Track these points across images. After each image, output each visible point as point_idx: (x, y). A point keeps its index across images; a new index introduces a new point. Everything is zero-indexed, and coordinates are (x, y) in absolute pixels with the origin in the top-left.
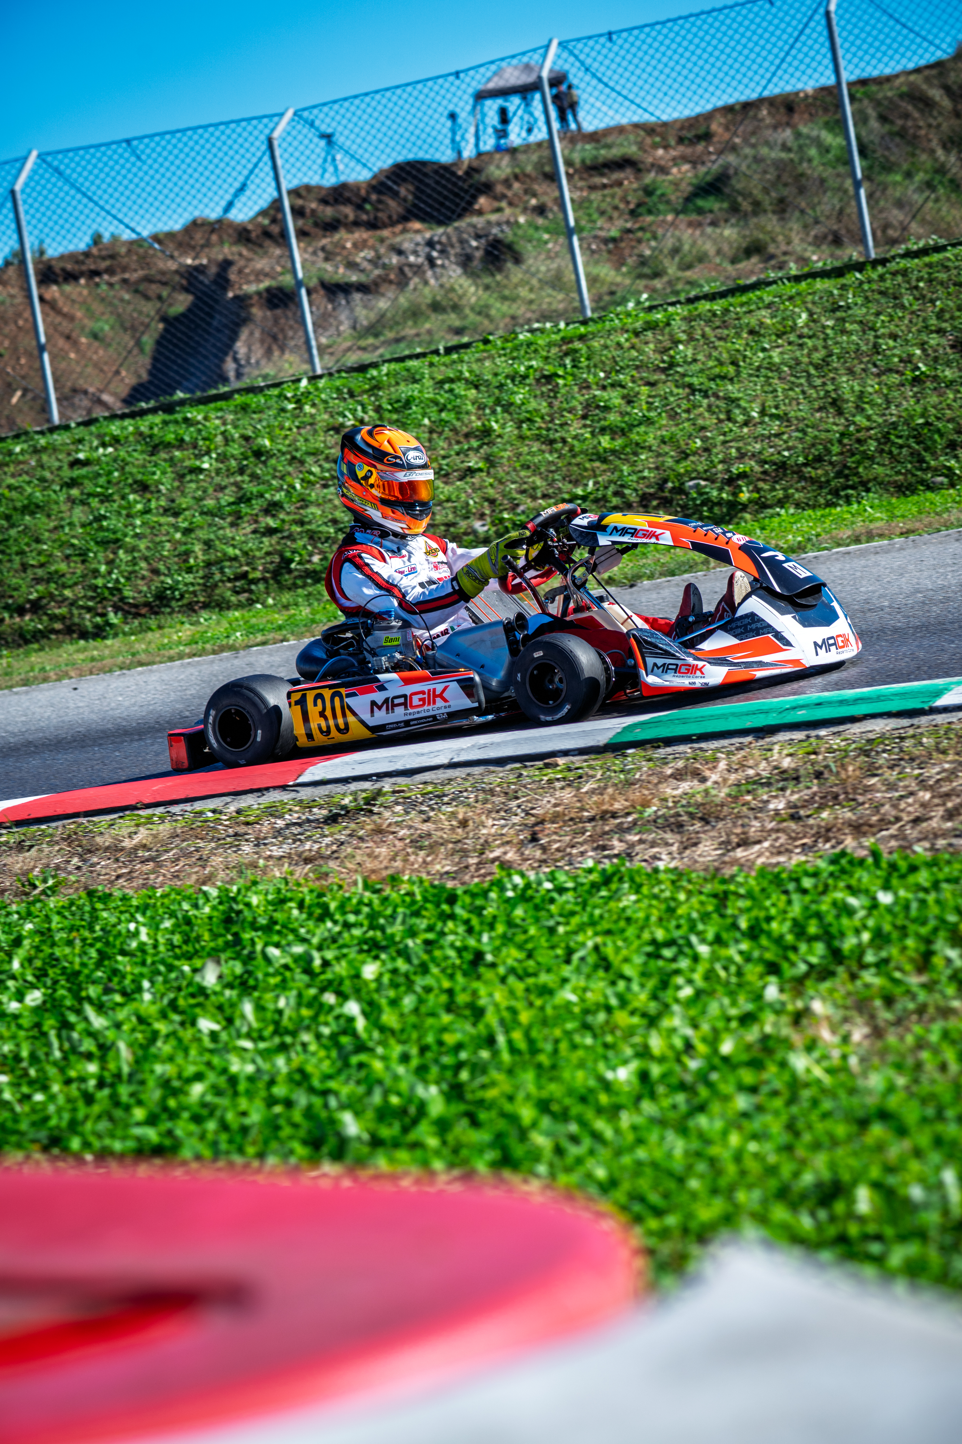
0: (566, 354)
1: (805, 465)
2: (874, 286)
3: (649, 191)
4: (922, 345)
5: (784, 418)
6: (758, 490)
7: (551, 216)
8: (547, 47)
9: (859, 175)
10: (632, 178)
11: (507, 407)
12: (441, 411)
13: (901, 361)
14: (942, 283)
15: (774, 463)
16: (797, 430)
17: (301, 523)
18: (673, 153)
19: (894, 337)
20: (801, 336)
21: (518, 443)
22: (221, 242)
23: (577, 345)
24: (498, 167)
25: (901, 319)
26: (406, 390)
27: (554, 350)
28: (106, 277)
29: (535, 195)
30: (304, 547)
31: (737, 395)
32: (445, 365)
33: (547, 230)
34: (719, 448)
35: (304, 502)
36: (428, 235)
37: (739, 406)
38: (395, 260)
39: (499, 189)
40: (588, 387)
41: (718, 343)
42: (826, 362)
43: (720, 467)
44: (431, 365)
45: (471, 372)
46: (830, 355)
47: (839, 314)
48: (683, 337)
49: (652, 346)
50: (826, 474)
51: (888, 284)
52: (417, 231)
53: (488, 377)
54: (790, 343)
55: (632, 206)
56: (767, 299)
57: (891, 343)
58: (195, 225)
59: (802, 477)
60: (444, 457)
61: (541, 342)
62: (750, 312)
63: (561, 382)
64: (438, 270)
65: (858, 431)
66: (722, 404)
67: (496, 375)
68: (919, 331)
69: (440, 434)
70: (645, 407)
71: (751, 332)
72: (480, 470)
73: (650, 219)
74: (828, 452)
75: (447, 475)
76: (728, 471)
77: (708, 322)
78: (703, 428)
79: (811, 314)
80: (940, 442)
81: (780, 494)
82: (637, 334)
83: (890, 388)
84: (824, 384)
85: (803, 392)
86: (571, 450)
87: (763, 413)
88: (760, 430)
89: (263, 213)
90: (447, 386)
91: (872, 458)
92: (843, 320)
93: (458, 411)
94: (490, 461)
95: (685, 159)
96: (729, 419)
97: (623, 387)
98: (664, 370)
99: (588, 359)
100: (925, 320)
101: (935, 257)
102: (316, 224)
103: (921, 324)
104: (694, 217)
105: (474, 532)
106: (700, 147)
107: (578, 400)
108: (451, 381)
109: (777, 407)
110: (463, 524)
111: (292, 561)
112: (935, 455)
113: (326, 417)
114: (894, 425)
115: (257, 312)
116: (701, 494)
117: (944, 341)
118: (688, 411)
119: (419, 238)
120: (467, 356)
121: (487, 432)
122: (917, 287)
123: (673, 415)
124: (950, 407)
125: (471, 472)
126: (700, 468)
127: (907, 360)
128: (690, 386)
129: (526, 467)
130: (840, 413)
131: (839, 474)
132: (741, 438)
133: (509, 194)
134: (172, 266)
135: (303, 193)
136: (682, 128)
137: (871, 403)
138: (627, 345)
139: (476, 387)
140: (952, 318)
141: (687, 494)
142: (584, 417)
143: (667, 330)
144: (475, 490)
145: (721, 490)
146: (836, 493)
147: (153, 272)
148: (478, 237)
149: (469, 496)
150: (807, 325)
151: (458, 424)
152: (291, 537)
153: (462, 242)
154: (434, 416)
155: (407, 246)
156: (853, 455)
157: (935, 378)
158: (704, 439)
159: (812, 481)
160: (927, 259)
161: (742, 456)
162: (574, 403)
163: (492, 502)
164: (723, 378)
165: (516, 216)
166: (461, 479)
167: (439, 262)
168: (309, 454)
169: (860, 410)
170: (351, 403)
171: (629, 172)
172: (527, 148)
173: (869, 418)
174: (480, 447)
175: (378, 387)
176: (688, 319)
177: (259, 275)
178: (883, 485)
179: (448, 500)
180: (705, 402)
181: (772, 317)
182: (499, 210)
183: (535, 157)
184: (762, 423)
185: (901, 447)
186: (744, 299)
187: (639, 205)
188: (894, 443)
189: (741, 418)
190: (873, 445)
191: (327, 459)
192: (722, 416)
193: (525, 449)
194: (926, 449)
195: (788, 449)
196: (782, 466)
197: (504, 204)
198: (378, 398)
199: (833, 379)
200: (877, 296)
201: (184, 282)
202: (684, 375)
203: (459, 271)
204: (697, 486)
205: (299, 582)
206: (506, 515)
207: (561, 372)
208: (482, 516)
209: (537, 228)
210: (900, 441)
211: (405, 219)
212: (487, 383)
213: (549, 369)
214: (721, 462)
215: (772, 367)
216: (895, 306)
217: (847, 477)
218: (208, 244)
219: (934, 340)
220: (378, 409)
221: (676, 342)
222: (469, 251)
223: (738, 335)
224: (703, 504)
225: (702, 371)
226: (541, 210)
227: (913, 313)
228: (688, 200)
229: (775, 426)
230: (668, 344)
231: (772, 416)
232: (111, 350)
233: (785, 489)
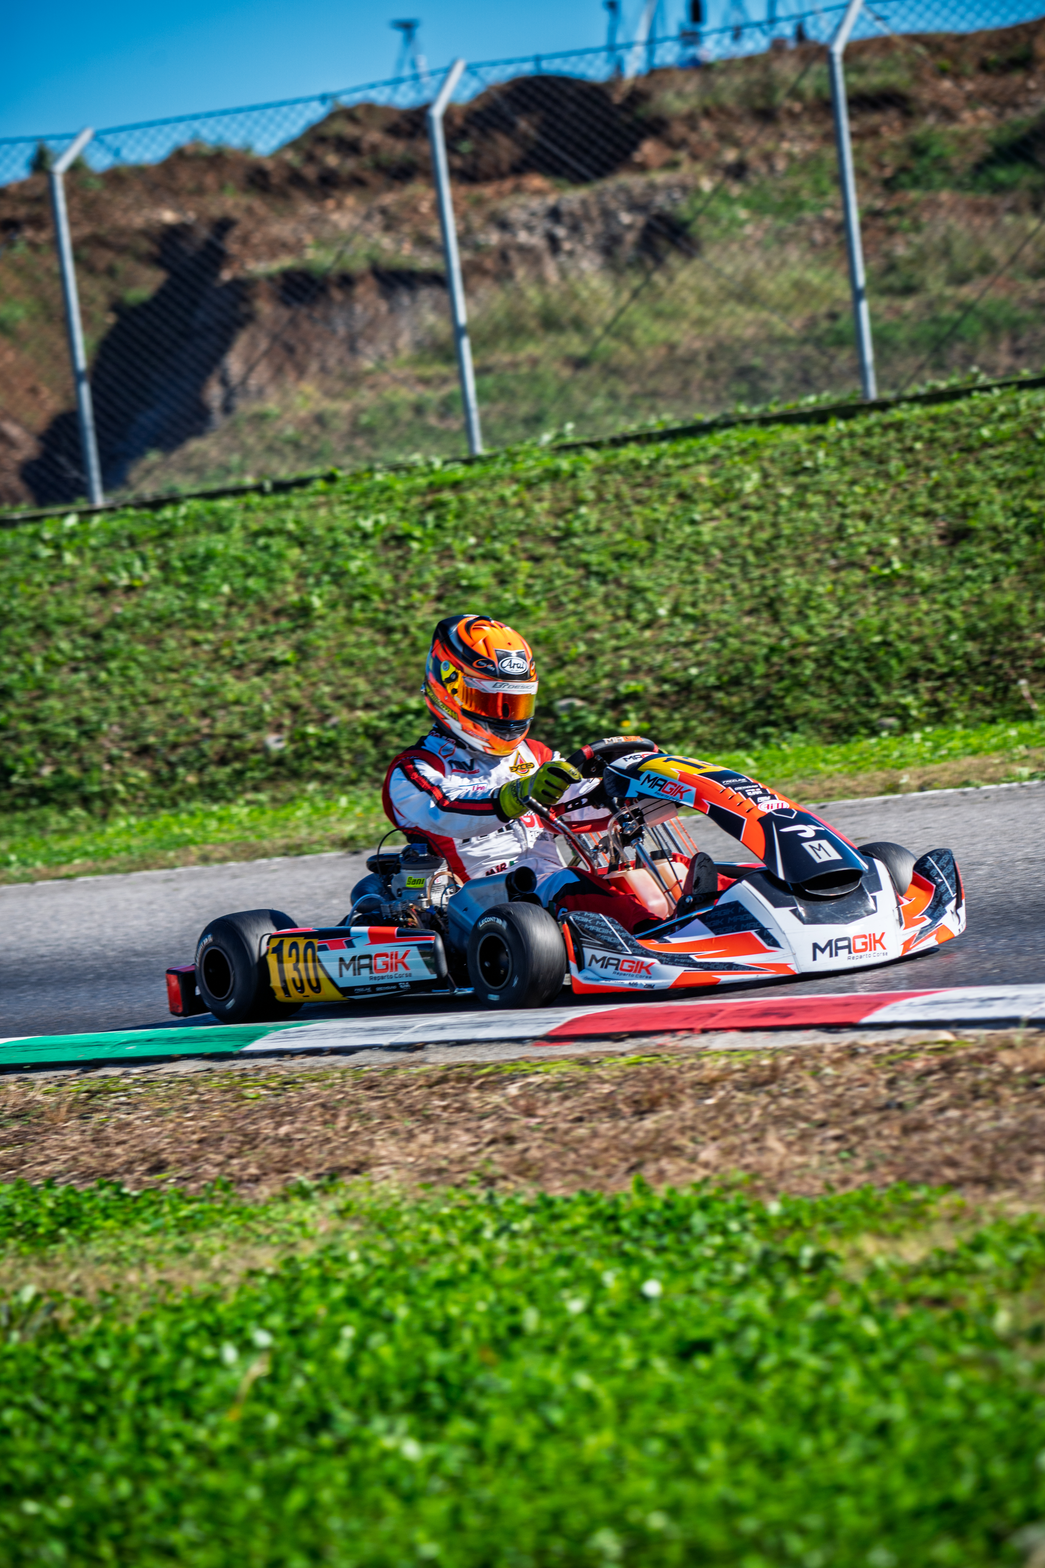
0: (430, 507)
1: (718, 688)
2: (859, 443)
3: (918, 149)
4: (903, 532)
5: (700, 620)
6: (650, 718)
7: (754, 180)
8: (448, 71)
9: (861, 280)
10: (897, 124)
11: (339, 576)
12: (248, 575)
13: (870, 552)
14: (944, 446)
15: (674, 682)
16: (716, 639)
17: (34, 720)
18: (969, 86)
19: (866, 517)
20: (745, 507)
21: (342, 628)
22: (222, 187)
23: (447, 496)
24: (680, 94)
25: (882, 492)
26: (205, 542)
27: (415, 501)
28: (29, 233)
29: (736, 143)
30: (33, 754)
31: (644, 583)
32: (266, 510)
33: (747, 204)
34: (608, 657)
35: (43, 692)
36: (551, 200)
37: (644, 600)
38: (494, 238)
39: (679, 130)
40: (452, 557)
41: (636, 509)
42: (770, 545)
43: (605, 683)
44: (248, 508)
45: (297, 522)
46: (777, 537)
47: (803, 479)
48: (590, 495)
49: (546, 505)
50: (743, 703)
51: (875, 441)
52: (539, 192)
53: (319, 531)
54: (730, 515)
55: (888, 172)
56: (713, 450)
57: (861, 525)
58: (179, 155)
59: (710, 705)
60: (242, 641)
61: (400, 487)
62: (685, 467)
63: (415, 545)
64: (563, 258)
65: (794, 646)
66: (622, 594)
67: (331, 529)
68: (902, 512)
69: (242, 607)
70: (521, 590)
71: (683, 496)
72: (286, 663)
73: (914, 194)
74: (749, 672)
75: (241, 667)
76: (614, 689)
77: (626, 475)
78: (592, 627)
79: (765, 475)
80: (898, 670)
81: (678, 726)
82: (530, 485)
83: (847, 589)
84: (763, 577)
85: (733, 587)
86: (413, 644)
87: (675, 611)
88: (666, 636)
89: (294, 145)
90: (262, 541)
91: (804, 686)
92: (803, 488)
93: (270, 577)
94: (303, 651)
95: (985, 98)
96: (629, 617)
97: (498, 559)
98: (556, 541)
99: (458, 516)
100: (912, 497)
101: (942, 409)
102: (379, 167)
103: (906, 503)
104: (985, 197)
105: (265, 750)
106: (1017, 77)
107: (432, 575)
108: (269, 533)
109: (694, 605)
110: (252, 737)
111: (12, 772)
112: (888, 687)
113: (92, 572)
114: (841, 643)
115: (265, 308)
116: (575, 719)
117: (932, 529)
118: (576, 601)
119: (535, 204)
120: (296, 498)
121: (304, 611)
122: (911, 450)
123: (556, 606)
124: (920, 622)
125: (273, 664)
126: (577, 683)
127: (876, 552)
128: (586, 566)
129: (349, 663)
130: (776, 618)
131: (759, 704)
132: (638, 645)
133: (693, 138)
134: (138, 221)
135: (360, 114)
136: (989, 45)
137: (819, 609)
138: (514, 501)
139: (302, 545)
140: (949, 497)
141: (556, 717)
142: (439, 598)
143: (571, 483)
144: (275, 691)
145: (601, 714)
146: (751, 730)
147: (102, 231)
148: (634, 207)
149: (266, 699)
150: (756, 492)
151: (267, 596)
152: (17, 739)
153: (608, 215)
154: (238, 583)
155: (517, 215)
156: (781, 678)
157: (910, 581)
158: (590, 643)
159: (724, 711)
160: (935, 410)
161: (635, 670)
162: (428, 577)
163: (295, 708)
164: (632, 557)
165: (696, 178)
166: (259, 673)
167: (567, 246)
168: (60, 622)
169: (802, 616)
170: (130, 555)
171: (893, 114)
172: (729, 65)
173: (810, 630)
174: (293, 630)
175: (168, 535)
176: (602, 471)
177: (278, 247)
178: (814, 722)
179: (237, 702)
180: (602, 590)
181: (713, 475)
182: (673, 165)
183: (738, 80)
184: (671, 625)
185: (846, 672)
186: (681, 448)
187: (903, 169)
188: (837, 667)
189: (643, 617)
190: (809, 668)
191: (84, 632)
192: (621, 612)
193: (351, 638)
194: (879, 679)
195: (699, 664)
196: (686, 687)
197: (682, 155)
198: (167, 550)
199: (776, 571)
200: (858, 458)
201: (154, 249)
202: (580, 550)
203: (599, 260)
204: (570, 707)
205: (20, 802)
206: (311, 729)
207: (418, 533)
208: (279, 728)
209: (730, 201)
210: (845, 665)
211: (519, 169)
212: (317, 541)
213: (403, 527)
214: (608, 676)
215: (700, 548)
216: (878, 475)
217: (769, 709)
218: (200, 191)
219: (918, 526)
220: (165, 566)
221: (579, 502)
222: (616, 230)
223: (662, 499)
224: (576, 732)
225: (605, 545)
226: (738, 171)
227: (899, 485)
228: (979, 168)
229: (687, 631)
230: (567, 504)
231: (687, 617)
232: (26, 355)
233: (686, 720)
